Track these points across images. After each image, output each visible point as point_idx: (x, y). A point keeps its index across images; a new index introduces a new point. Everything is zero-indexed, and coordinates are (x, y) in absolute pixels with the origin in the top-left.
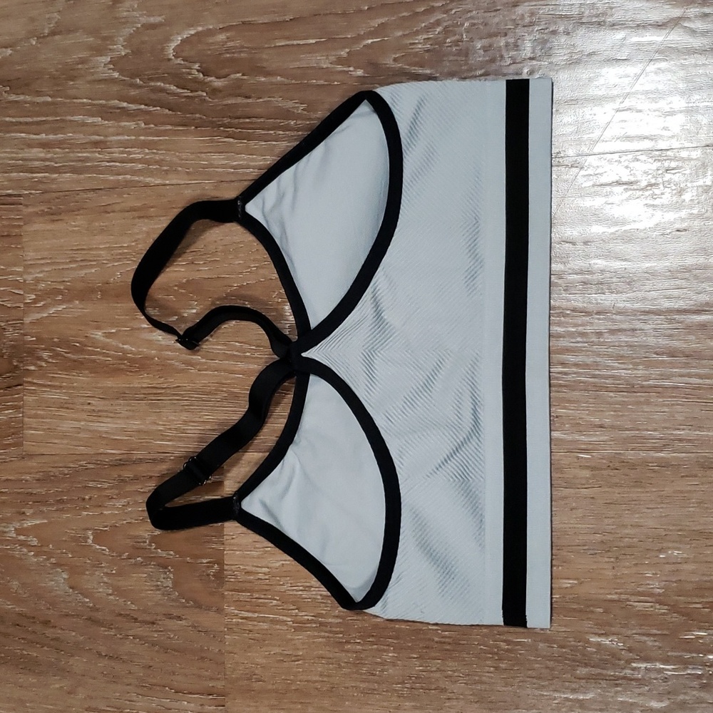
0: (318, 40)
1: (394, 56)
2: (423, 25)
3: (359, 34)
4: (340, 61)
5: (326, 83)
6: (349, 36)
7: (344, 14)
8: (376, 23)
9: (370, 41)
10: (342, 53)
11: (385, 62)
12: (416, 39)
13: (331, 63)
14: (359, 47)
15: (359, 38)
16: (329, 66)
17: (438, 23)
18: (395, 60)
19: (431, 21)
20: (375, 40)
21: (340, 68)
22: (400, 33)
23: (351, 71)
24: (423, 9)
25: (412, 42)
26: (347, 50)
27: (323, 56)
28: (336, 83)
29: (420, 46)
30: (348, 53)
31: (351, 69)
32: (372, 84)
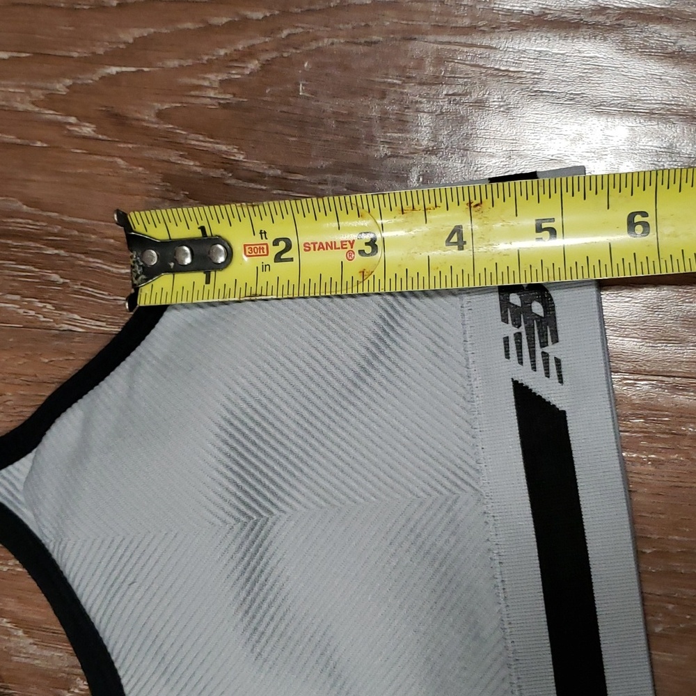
0: (15, 54)
1: (158, 106)
2: (222, 52)
3: (94, 53)
4: (51, 100)
5: (19, 141)
6: (75, 55)
7: (72, 10)
8: (129, 35)
9: (114, 70)
10: (58, 86)
11: (139, 116)
12: (204, 79)
13: (33, 103)
14: (91, 78)
15: (95, 61)
16: (31, 108)
17: (250, 53)
18: (160, 115)
19: (240, 47)
20: (124, 69)
21: (49, 114)
22: (173, 63)
23: (71, 124)
24: (225, 20)
25: (195, 82)
26: (68, 82)
27: (19, 87)
28: (39, 144)
29: (212, 94)
30: (68, 87)
31: (73, 120)
32: (109, 156)
